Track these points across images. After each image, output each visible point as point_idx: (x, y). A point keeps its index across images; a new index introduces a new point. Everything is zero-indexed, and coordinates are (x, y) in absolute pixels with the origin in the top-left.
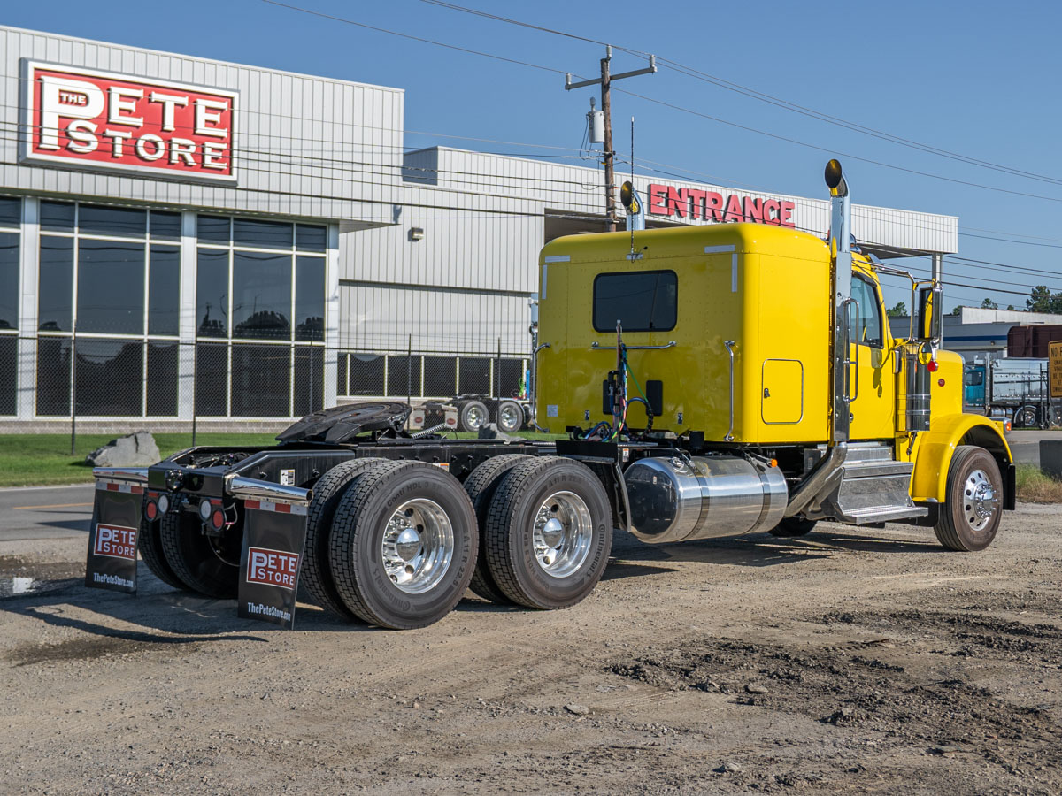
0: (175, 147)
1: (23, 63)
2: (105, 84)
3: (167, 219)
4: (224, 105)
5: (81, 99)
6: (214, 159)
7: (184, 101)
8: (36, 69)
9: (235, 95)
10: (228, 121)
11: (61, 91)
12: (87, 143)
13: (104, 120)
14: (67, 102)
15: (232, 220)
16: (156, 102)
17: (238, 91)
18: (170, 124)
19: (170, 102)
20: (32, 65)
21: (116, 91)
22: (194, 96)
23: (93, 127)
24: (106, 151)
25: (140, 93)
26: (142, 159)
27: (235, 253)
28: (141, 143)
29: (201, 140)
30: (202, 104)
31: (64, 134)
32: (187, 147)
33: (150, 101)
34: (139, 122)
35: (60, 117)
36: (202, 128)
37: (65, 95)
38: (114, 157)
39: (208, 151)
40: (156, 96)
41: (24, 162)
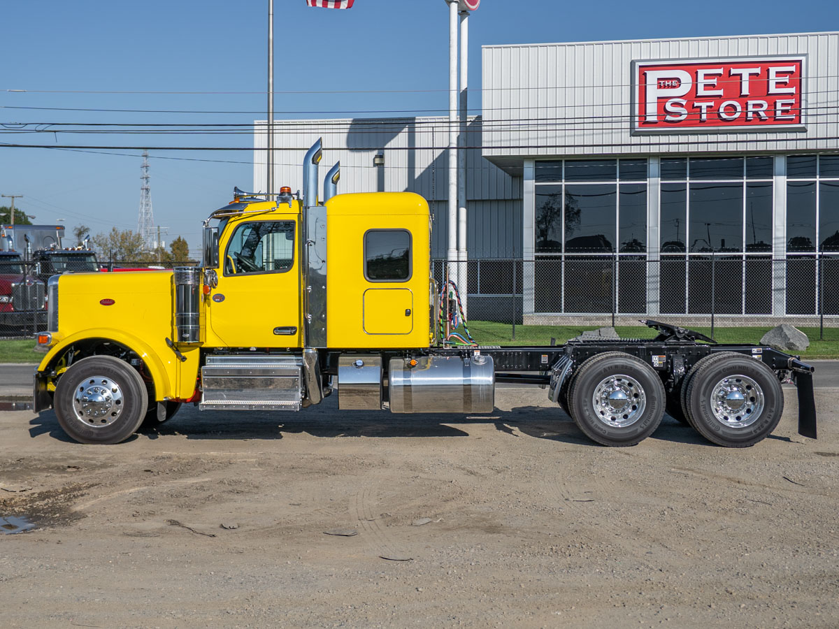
0: (750, 108)
2: (692, 68)
3: (761, 163)
4: (793, 69)
5: (674, 83)
6: (784, 112)
7: (758, 70)
8: (640, 66)
9: (803, 59)
10: (796, 79)
11: (658, 79)
12: (681, 114)
13: (693, 95)
14: (665, 87)
15: (818, 158)
16: (734, 75)
17: (806, 55)
18: (745, 91)
19: (745, 73)
20: (638, 64)
21: (701, 73)
22: (766, 65)
23: (684, 102)
24: (694, 117)
25: (720, 71)
26: (725, 120)
27: (821, 183)
28: (722, 110)
29: (772, 99)
30: (773, 70)
31: (662, 111)
32: (761, 106)
33: (730, 75)
34: (720, 92)
35: (658, 98)
36: (773, 90)
37: (662, 82)
38: (702, 122)
39: (779, 106)
40: (733, 71)
41: (634, 134)
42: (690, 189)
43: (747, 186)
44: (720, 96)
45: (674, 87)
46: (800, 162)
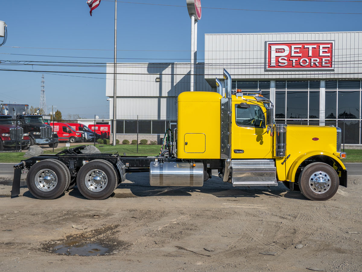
0: (312, 61)
1: (266, 42)
2: (289, 45)
3: (315, 83)
4: (329, 46)
5: (282, 50)
6: (326, 63)
7: (315, 46)
8: (269, 44)
9: (333, 42)
10: (330, 50)
11: (276, 49)
12: (285, 63)
13: (290, 56)
14: (278, 52)
15: (337, 82)
16: (306, 48)
17: (334, 41)
18: (310, 54)
19: (310, 47)
20: (268, 43)
21: (293, 47)
22: (318, 44)
23: (286, 58)
24: (290, 65)
25: (301, 46)
26: (301, 65)
27: (338, 91)
28: (301, 61)
29: (321, 58)
30: (321, 46)
31: (277, 61)
32: (317, 60)
33: (304, 48)
34: (301, 55)
35: (276, 56)
36: (321, 54)
37: (277, 50)
38: (293, 66)
40: (306, 46)
41: (266, 71)
42: (287, 93)
43: (310, 92)
44: (300, 56)
45: (282, 52)
46: (330, 83)
